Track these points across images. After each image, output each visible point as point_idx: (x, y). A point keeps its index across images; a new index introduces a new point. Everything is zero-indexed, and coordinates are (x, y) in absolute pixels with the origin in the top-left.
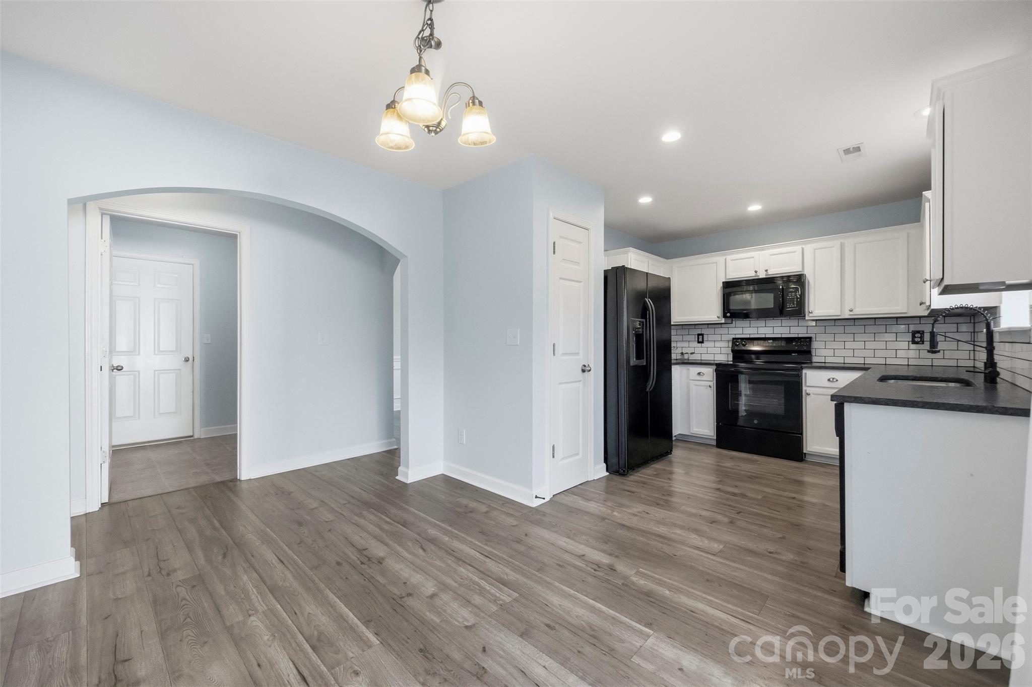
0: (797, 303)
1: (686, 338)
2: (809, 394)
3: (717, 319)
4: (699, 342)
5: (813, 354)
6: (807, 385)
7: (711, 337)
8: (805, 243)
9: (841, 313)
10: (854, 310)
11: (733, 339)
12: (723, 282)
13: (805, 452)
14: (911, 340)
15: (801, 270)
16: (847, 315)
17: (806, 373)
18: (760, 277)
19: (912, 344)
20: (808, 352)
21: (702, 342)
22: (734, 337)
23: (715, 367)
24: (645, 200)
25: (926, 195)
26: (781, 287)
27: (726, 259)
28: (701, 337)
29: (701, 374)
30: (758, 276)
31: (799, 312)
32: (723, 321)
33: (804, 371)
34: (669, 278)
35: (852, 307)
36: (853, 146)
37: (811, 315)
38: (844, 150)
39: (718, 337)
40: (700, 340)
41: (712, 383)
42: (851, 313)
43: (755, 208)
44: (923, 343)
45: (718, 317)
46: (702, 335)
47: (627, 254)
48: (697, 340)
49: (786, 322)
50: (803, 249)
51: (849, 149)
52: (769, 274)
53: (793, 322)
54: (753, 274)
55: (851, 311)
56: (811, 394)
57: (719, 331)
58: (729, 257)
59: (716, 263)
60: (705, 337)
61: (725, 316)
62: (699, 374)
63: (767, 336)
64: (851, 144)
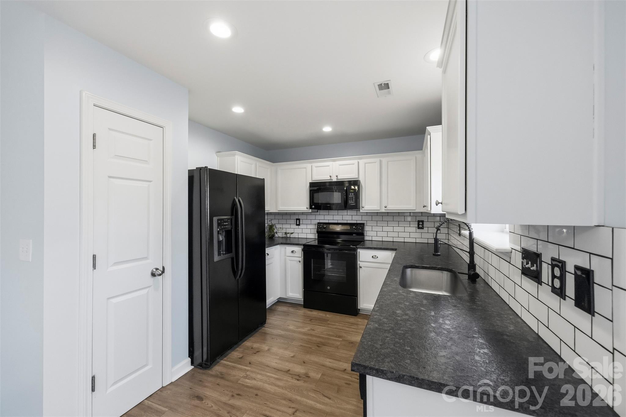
0: (355, 200)
1: (289, 221)
2: (361, 267)
3: (306, 209)
4: (297, 225)
5: (365, 235)
6: (360, 260)
7: (304, 222)
8: (361, 159)
9: (380, 209)
10: (387, 207)
11: (318, 223)
12: (310, 183)
13: (359, 308)
14: (417, 226)
15: (357, 177)
16: (383, 210)
17: (359, 252)
18: (333, 181)
19: (418, 229)
20: (362, 234)
21: (299, 225)
22: (319, 222)
23: (302, 247)
24: (238, 110)
25: (429, 129)
26: (345, 188)
27: (312, 166)
28: (298, 221)
29: (294, 252)
30: (332, 180)
31: (356, 207)
32: (310, 211)
33: (358, 250)
34: (264, 179)
35: (386, 205)
36: (384, 83)
37: (363, 209)
38: (378, 85)
39: (309, 222)
40: (298, 223)
41: (301, 258)
42: (386, 209)
43: (327, 129)
44: (423, 229)
45: (307, 208)
46: (299, 220)
47: (234, 156)
48: (295, 223)
49: (350, 212)
50: (358, 162)
51: (382, 84)
52: (339, 178)
53: (353, 212)
54: (329, 178)
55: (386, 207)
56: (363, 267)
57: (310, 217)
58: (315, 165)
59: (306, 168)
60: (301, 221)
61: (311, 208)
62: (292, 252)
63: (339, 222)
64: (383, 81)
